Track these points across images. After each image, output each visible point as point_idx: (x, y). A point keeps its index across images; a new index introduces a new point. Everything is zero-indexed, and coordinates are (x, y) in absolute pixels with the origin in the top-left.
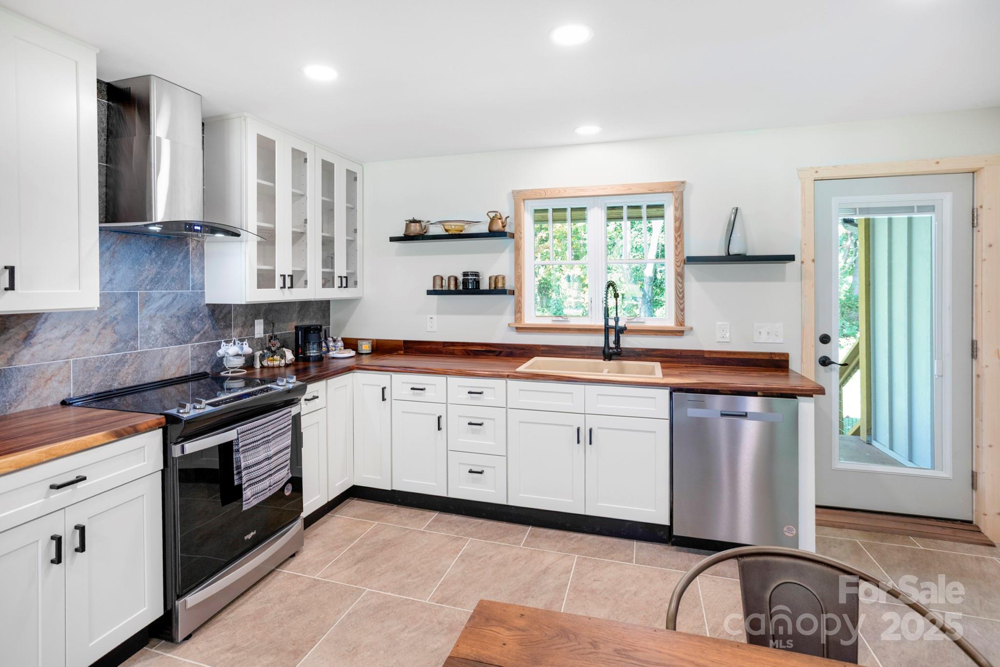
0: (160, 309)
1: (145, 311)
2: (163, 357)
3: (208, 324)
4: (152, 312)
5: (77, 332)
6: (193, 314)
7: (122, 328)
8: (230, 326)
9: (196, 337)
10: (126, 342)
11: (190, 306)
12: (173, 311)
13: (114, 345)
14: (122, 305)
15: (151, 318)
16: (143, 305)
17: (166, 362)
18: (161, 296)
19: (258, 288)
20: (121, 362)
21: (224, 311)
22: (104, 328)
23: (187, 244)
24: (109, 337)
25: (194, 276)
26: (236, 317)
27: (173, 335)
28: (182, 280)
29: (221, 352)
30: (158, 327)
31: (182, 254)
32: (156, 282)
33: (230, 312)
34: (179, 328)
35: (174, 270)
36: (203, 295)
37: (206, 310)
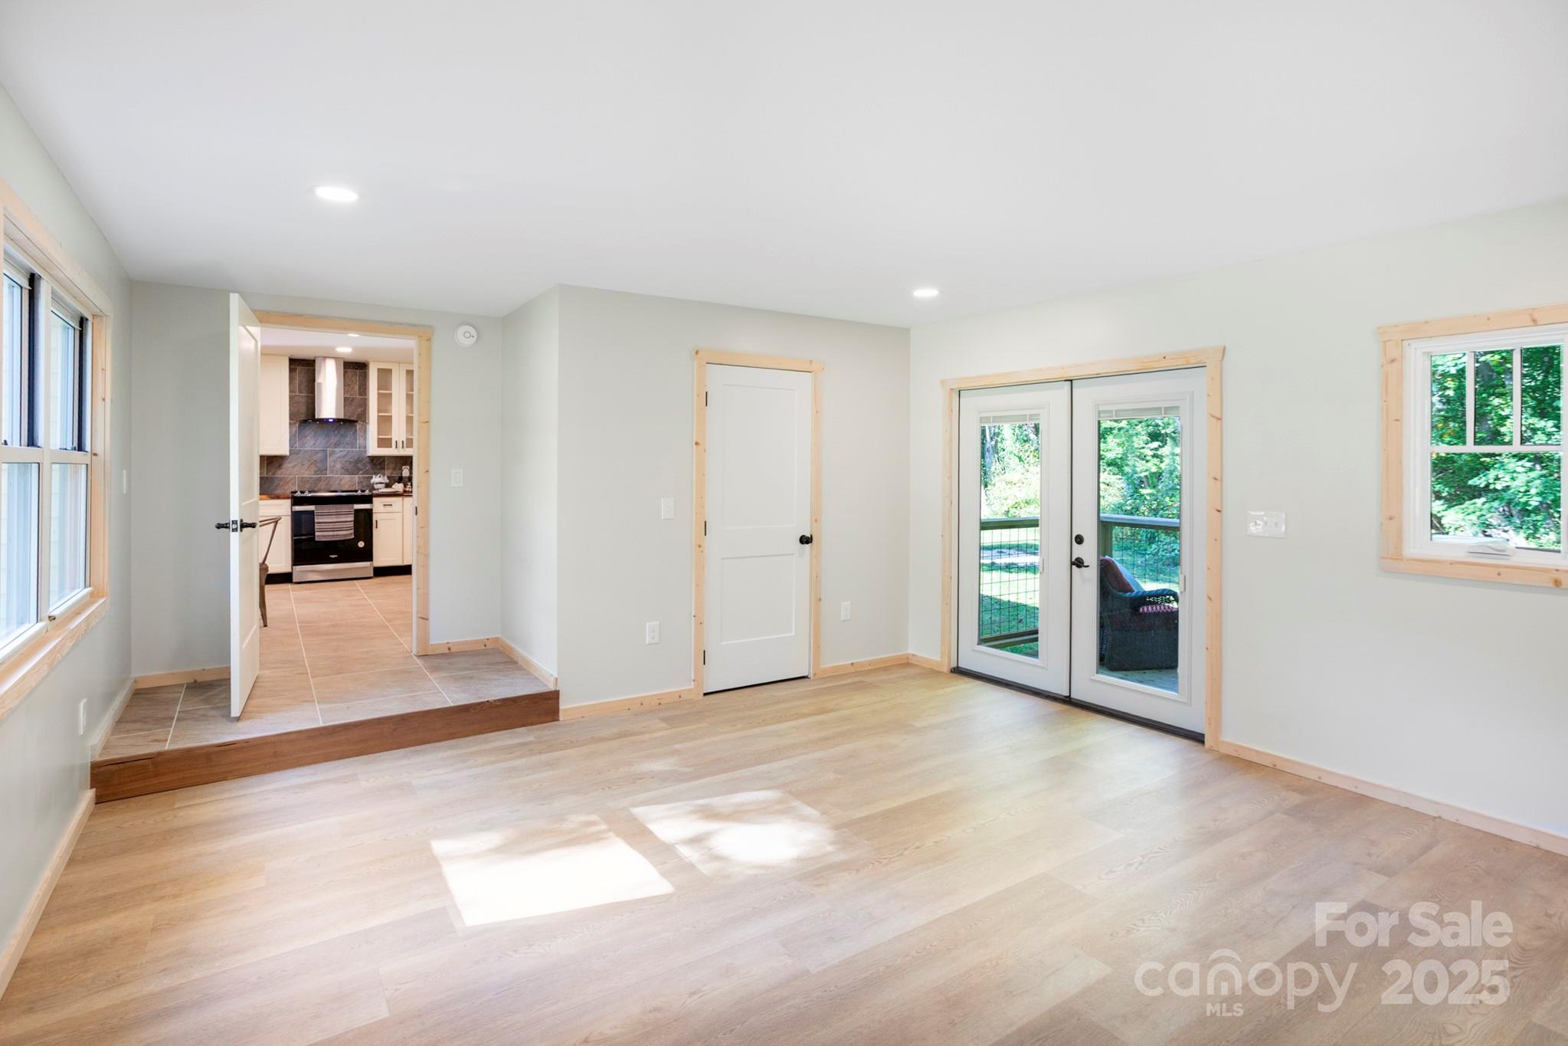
0: (340, 457)
1: (331, 458)
2: (341, 480)
3: (369, 467)
4: (335, 459)
5: (300, 465)
6: (358, 461)
7: (319, 465)
8: (384, 469)
9: (361, 472)
10: (322, 471)
11: (357, 456)
12: (346, 459)
13: (315, 472)
14: (319, 455)
15: (334, 461)
16: (330, 456)
17: (343, 482)
18: (340, 452)
19: (378, 447)
20: (319, 480)
21: (382, 460)
22: (311, 464)
23: (356, 426)
24: (313, 468)
25: (359, 441)
26: (388, 464)
27: (347, 470)
28: (353, 445)
29: (372, 481)
30: (338, 466)
31: (351, 433)
32: (337, 445)
33: (384, 461)
34: (350, 467)
35: (348, 439)
36: (365, 451)
37: (368, 459)
